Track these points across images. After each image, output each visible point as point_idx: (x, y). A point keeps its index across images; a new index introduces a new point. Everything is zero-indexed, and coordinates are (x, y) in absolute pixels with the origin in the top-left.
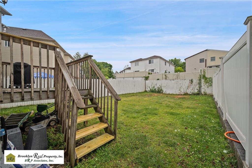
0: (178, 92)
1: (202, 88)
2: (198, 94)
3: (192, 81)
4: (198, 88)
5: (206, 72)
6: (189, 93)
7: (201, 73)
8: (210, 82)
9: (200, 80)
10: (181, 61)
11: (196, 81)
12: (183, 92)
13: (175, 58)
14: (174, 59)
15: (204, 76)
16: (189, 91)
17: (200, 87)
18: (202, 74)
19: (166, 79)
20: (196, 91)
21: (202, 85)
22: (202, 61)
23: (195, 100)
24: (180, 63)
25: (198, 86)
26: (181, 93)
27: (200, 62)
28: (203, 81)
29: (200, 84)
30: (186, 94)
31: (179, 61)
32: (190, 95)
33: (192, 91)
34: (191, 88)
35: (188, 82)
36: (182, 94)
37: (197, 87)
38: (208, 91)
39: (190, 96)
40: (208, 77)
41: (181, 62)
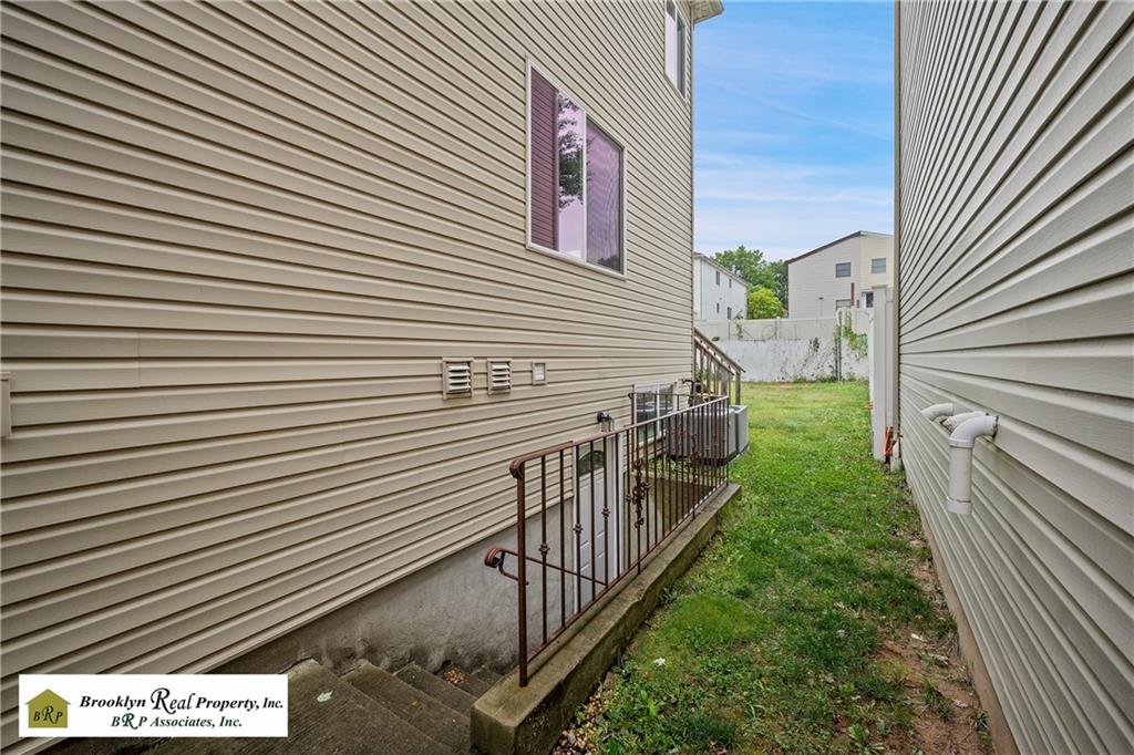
0: (777, 376)
1: (843, 361)
2: (833, 380)
3: (816, 344)
4: (833, 364)
5: (853, 318)
6: (809, 377)
7: (840, 320)
8: (863, 347)
9: (838, 341)
10: (762, 259)
11: (826, 344)
12: (791, 374)
13: (742, 248)
14: (734, 249)
15: (848, 331)
16: (809, 373)
17: (838, 359)
18: (843, 323)
19: (740, 337)
20: (828, 373)
21: (843, 354)
22: (843, 270)
23: (827, 391)
24: (760, 267)
25: (832, 357)
26: (787, 379)
27: (837, 276)
28: (845, 342)
29: (837, 351)
30: (800, 381)
31: (758, 258)
32: (812, 382)
33: (818, 372)
34: (815, 365)
35: (805, 346)
36: (788, 382)
37: (831, 360)
38: (859, 372)
39: (814, 385)
40: (858, 333)
41: (764, 262)
